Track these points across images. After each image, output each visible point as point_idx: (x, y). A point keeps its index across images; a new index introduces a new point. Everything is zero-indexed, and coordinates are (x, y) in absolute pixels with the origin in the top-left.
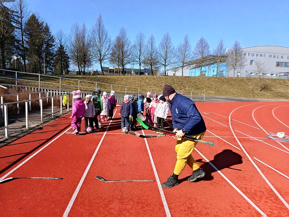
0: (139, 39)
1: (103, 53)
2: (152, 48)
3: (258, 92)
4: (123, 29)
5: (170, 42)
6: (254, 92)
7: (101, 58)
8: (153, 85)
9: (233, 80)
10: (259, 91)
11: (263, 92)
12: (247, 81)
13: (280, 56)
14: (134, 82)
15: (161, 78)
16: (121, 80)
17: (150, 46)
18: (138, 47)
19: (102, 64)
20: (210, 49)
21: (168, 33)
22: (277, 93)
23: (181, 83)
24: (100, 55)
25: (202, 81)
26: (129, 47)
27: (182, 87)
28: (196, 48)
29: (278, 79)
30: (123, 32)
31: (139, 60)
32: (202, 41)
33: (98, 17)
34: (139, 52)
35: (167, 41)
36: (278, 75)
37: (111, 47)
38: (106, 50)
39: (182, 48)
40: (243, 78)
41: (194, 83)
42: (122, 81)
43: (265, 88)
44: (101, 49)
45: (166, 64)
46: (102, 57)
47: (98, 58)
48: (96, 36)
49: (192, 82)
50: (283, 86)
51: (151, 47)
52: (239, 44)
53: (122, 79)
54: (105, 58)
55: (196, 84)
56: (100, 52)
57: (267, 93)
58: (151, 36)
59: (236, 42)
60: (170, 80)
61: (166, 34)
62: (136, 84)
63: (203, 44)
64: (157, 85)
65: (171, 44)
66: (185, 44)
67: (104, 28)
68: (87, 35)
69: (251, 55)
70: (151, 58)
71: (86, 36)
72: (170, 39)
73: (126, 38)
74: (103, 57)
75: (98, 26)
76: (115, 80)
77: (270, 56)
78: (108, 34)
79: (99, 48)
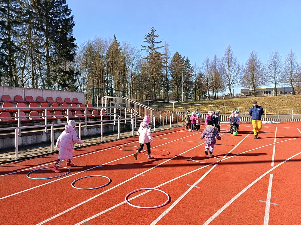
0: (273, 58)
1: (232, 78)
2: (291, 65)
4: (253, 53)
7: (230, 83)
19: (231, 88)
24: (229, 80)
26: (261, 69)
31: (274, 80)
33: (227, 47)
34: (273, 72)
37: (240, 72)
38: (235, 75)
42: (248, 103)
44: (230, 75)
47: (227, 83)
48: (225, 64)
51: (290, 63)
53: (249, 101)
54: (234, 83)
56: (229, 78)
58: (290, 52)
67: (233, 55)
68: (218, 64)
70: (290, 76)
73: (257, 60)
74: (232, 82)
75: (227, 55)
76: (240, 103)
78: (236, 60)
79: (228, 75)
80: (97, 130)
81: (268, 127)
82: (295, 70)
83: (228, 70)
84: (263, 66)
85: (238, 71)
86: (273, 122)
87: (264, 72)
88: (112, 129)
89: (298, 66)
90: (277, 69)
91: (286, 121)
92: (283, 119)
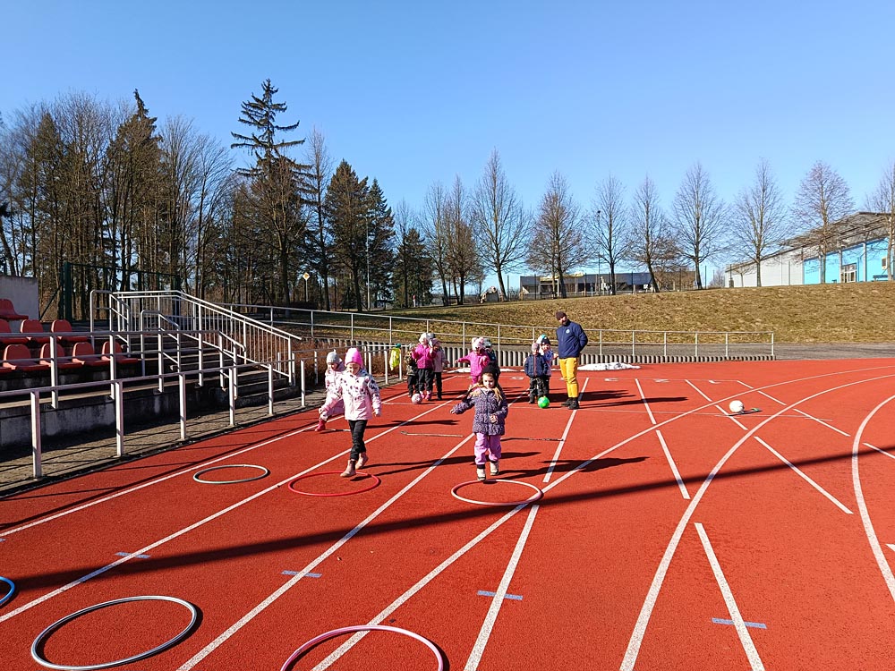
0: (604, 193)
1: (503, 245)
2: (647, 214)
4: (557, 176)
5: (708, 189)
7: (498, 260)
8: (643, 321)
15: (672, 299)
17: (643, 208)
19: (503, 273)
23: (741, 308)
24: (497, 251)
25: (818, 298)
26: (576, 221)
27: (741, 321)
28: (800, 197)
30: (558, 182)
31: (608, 252)
33: (489, 158)
34: (606, 231)
35: (698, 187)
37: (524, 228)
38: (513, 236)
39: (752, 202)
41: (788, 307)
44: (499, 236)
45: (700, 255)
46: (502, 256)
47: (492, 259)
48: (485, 205)
49: (778, 304)
51: (645, 210)
54: (510, 258)
55: (794, 310)
56: (497, 246)
58: (643, 182)
60: (703, 304)
61: (693, 168)
62: (589, 319)
63: (823, 185)
64: (657, 319)
65: (710, 196)
66: (761, 189)
67: (505, 181)
68: (465, 203)
70: (646, 242)
71: (463, 207)
72: (708, 181)
73: (567, 199)
74: (505, 256)
75: (489, 179)
76: (529, 315)
78: (515, 194)
79: (495, 236)
80: (97, 414)
81: (615, 379)
82: (657, 228)
83: (493, 222)
84: (580, 215)
85: (520, 226)
86: (624, 366)
87: (584, 232)
88: (153, 406)
89: (662, 217)
90: (614, 224)
91: (650, 362)
92: (643, 358)
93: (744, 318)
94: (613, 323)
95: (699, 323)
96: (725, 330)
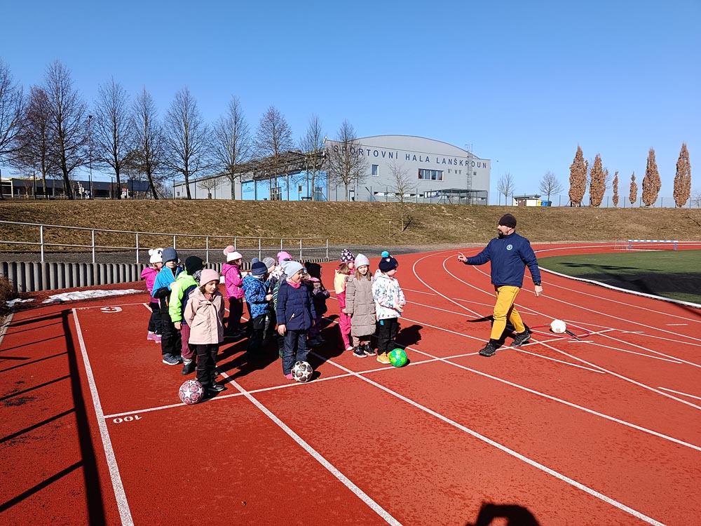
3: (400, 231)
4: (58, 68)
5: (194, 113)
6: (395, 232)
8: (173, 225)
9: (349, 208)
10: (403, 229)
11: (408, 232)
12: (375, 210)
13: (424, 159)
14: (114, 217)
15: (187, 207)
16: (75, 213)
17: (142, 119)
18: (108, 120)
20: (291, 137)
21: (186, 89)
22: (434, 232)
23: (241, 217)
27: (248, 228)
28: (260, 133)
29: (428, 205)
31: (113, 157)
32: (272, 117)
35: (186, 110)
36: (426, 197)
39: (227, 130)
40: (365, 203)
41: (272, 217)
43: (410, 223)
45: (189, 170)
49: (266, 215)
50: (439, 218)
52: (352, 129)
57: (418, 234)
58: (142, 95)
59: (345, 125)
60: (212, 212)
61: (181, 92)
63: (274, 125)
64: (182, 223)
65: (197, 119)
66: (233, 121)
69: (372, 152)
72: (195, 106)
77: (408, 157)
93: (248, 224)
94: (146, 228)
95: (218, 229)
96: (239, 235)
